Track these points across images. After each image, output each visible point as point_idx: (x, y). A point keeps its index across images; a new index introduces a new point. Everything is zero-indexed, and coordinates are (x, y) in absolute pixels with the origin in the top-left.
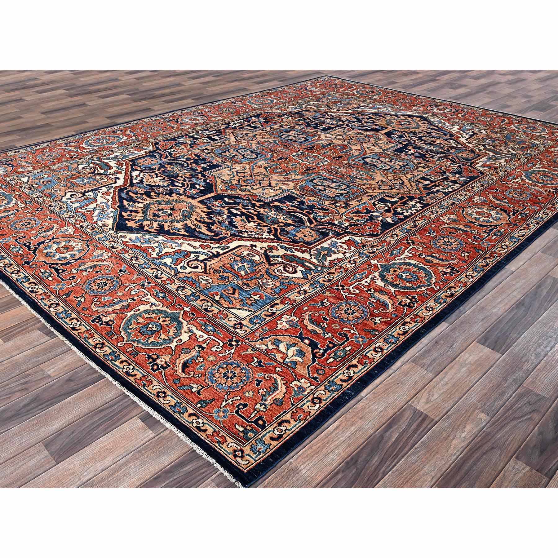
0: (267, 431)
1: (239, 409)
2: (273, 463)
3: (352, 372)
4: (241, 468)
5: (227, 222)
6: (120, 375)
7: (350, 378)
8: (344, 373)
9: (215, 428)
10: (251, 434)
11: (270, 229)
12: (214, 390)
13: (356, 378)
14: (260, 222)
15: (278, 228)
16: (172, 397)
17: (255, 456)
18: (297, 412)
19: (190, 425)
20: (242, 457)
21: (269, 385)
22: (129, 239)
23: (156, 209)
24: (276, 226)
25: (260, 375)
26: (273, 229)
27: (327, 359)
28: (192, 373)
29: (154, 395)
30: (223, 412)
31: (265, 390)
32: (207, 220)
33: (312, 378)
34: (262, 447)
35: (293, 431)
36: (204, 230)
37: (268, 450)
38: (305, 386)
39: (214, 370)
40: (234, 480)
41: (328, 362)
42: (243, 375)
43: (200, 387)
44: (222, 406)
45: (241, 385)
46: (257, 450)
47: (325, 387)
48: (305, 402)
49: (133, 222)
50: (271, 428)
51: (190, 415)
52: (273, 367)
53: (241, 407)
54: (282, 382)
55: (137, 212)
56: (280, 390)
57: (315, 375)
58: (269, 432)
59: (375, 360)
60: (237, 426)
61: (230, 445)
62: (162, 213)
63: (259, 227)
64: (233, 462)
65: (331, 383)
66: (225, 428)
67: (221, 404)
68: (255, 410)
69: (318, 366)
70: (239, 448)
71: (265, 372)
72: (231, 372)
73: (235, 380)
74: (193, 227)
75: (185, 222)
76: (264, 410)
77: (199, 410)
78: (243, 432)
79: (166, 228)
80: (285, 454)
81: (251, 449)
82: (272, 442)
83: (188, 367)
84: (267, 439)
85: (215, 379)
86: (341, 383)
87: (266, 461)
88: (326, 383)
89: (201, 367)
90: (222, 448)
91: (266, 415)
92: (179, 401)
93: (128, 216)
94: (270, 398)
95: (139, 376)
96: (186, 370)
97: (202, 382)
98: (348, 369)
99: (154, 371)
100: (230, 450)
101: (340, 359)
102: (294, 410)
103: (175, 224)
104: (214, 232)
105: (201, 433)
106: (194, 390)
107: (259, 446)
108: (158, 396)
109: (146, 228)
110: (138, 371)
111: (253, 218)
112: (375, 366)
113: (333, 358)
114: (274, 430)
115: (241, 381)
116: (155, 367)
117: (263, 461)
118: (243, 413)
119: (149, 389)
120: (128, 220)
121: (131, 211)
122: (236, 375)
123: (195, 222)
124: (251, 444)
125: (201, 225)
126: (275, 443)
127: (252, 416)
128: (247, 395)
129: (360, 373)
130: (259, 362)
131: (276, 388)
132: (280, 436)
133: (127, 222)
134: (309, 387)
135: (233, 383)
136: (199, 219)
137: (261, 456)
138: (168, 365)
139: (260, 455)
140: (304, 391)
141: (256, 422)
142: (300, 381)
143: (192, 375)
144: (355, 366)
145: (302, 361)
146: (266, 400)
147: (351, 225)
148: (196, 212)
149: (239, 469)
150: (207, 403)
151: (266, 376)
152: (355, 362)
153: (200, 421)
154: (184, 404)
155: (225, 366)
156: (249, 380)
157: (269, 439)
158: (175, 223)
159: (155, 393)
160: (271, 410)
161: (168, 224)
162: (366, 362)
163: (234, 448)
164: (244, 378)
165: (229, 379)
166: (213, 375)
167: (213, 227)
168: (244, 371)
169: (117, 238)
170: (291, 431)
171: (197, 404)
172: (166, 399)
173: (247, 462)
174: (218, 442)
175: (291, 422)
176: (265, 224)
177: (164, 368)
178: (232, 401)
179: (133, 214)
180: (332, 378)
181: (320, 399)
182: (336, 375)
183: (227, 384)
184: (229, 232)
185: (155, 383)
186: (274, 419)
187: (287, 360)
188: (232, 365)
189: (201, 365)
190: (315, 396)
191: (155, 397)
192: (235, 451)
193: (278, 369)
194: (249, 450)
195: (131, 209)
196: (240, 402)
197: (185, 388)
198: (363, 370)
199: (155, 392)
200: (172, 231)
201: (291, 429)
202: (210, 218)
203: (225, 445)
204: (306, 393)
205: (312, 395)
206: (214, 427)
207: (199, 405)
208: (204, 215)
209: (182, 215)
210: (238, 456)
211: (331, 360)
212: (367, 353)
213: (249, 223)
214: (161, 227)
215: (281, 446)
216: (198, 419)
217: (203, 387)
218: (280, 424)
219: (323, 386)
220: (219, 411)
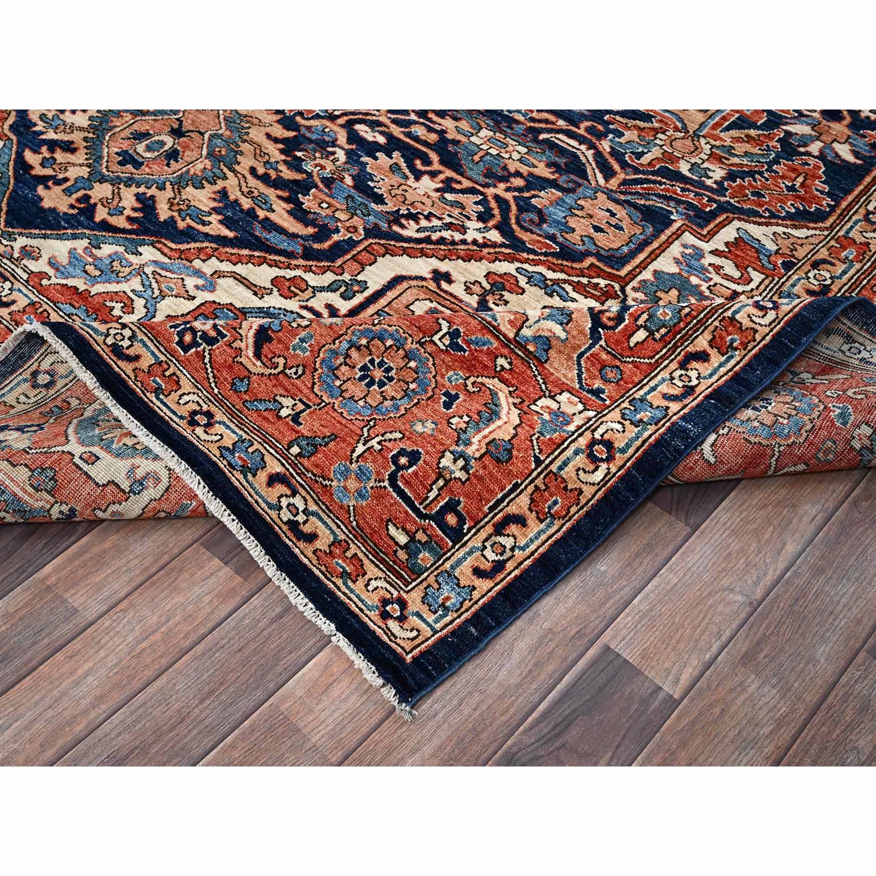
0: (466, 549)
1: (399, 468)
2: (479, 640)
3: (693, 374)
4: (399, 650)
5: (349, 181)
6: (97, 353)
7: (689, 390)
8: (672, 378)
9: (338, 531)
10: (425, 557)
11: (484, 202)
12: (335, 415)
13: (704, 389)
14: (449, 173)
15: (509, 196)
16: (228, 427)
17: (434, 617)
18: (547, 488)
19: (274, 514)
20: (402, 619)
21: (476, 406)
22: (50, 263)
23: (127, 133)
24: (500, 189)
25: (454, 378)
26: (493, 204)
27: (629, 333)
28: (281, 361)
29: (181, 417)
30: (358, 478)
31: (466, 419)
32: (287, 174)
33: (588, 392)
34: (453, 595)
35: (532, 554)
36: (281, 215)
37: (467, 604)
38: (568, 409)
39: (335, 353)
40: (380, 681)
41: (633, 341)
42: (410, 376)
43: (300, 407)
44: (355, 455)
45: (404, 404)
46: (440, 601)
47: (623, 415)
48: (569, 453)
49: (58, 189)
50: (477, 542)
51: (273, 480)
52: (489, 353)
53: (403, 460)
54: (511, 400)
55: (69, 147)
56: (504, 418)
57: (597, 384)
58: (470, 553)
59: (758, 337)
60: (392, 530)
61: (374, 584)
62: (149, 148)
63: (448, 196)
64: (379, 631)
65: (638, 404)
66: (360, 534)
67: (353, 451)
68: (440, 476)
69: (604, 356)
70: (395, 594)
71: (469, 369)
72: (380, 365)
73: (389, 389)
74: (246, 204)
75: (220, 184)
76: (462, 475)
77: (294, 466)
78: (405, 547)
79: (164, 213)
80: (509, 616)
81: (424, 600)
82: (477, 582)
83: (270, 340)
84: (464, 573)
85: (338, 383)
86: (665, 403)
87: (460, 633)
88: (626, 405)
89: (302, 340)
90: (352, 591)
91: (467, 496)
92: (245, 436)
93: (42, 165)
94: (479, 436)
95: (147, 361)
96: (265, 349)
97: (306, 391)
98: (683, 365)
99: (186, 349)
100: (373, 600)
101: (663, 331)
102: (539, 482)
103: (190, 192)
104: (313, 223)
105: (301, 544)
106: (284, 413)
107: (446, 590)
108: (193, 423)
109: (101, 214)
110: (145, 345)
111: (427, 162)
112: (756, 355)
113: (646, 328)
114: (485, 548)
115: (406, 394)
116: (188, 338)
117: (453, 633)
118: (408, 483)
119: (171, 400)
120: (43, 180)
121: (53, 145)
122: (392, 373)
123: (253, 182)
124: (425, 584)
125: (272, 193)
126: (484, 585)
127: (432, 495)
128: (419, 428)
129: (715, 378)
130: (454, 334)
131: (494, 414)
132: (499, 566)
133: (41, 190)
134: (580, 413)
135: (385, 399)
136: (261, 171)
137: (449, 618)
138: (219, 333)
139: (445, 615)
140: (568, 423)
141: (439, 518)
142: (558, 398)
143: (280, 368)
144: (703, 357)
145: (563, 335)
146: (468, 443)
147: (731, 176)
148: (252, 142)
149: (394, 651)
150: (315, 446)
151: (469, 383)
152: (702, 343)
153: (298, 502)
154: (256, 446)
155: (364, 342)
156: (426, 391)
157: (469, 571)
158: (190, 189)
159: (186, 414)
160: (480, 479)
161: (169, 193)
162: (733, 341)
163: (382, 592)
164: (412, 386)
165: (375, 387)
166: (333, 370)
167: (308, 202)
168: (412, 364)
169: (11, 258)
170: (528, 551)
171: (290, 446)
172: (212, 431)
173: (415, 633)
174: (344, 575)
175: (530, 522)
176: (466, 184)
177: (211, 341)
178: (379, 443)
179: (60, 156)
180: (642, 392)
181: (609, 445)
182: (652, 384)
183: (369, 400)
184: (357, 221)
185: (186, 385)
186: (486, 509)
187: (526, 332)
188: (382, 339)
189: (303, 334)
190: (597, 436)
191: (183, 423)
192: (385, 602)
193: (501, 361)
194: (419, 600)
195: (51, 135)
196: (402, 446)
197: (261, 407)
198: (723, 370)
199: (184, 411)
200: (181, 225)
201: (527, 546)
202: (296, 165)
203: (361, 583)
204: (572, 428)
205: (588, 434)
206: (334, 528)
207: (295, 450)
208: (274, 152)
209: (210, 155)
210: (392, 617)
211: (641, 335)
212: (736, 312)
213: (417, 179)
214: (147, 205)
215: (499, 593)
216: (294, 493)
217: (309, 407)
218: (499, 529)
219: (617, 410)
220: (347, 470)
